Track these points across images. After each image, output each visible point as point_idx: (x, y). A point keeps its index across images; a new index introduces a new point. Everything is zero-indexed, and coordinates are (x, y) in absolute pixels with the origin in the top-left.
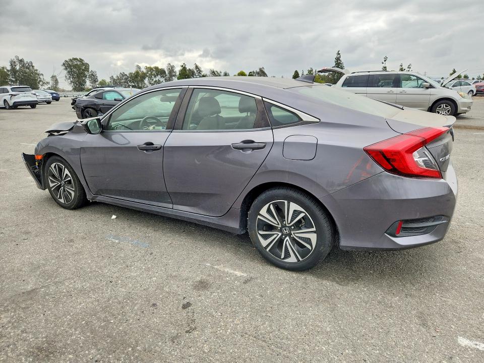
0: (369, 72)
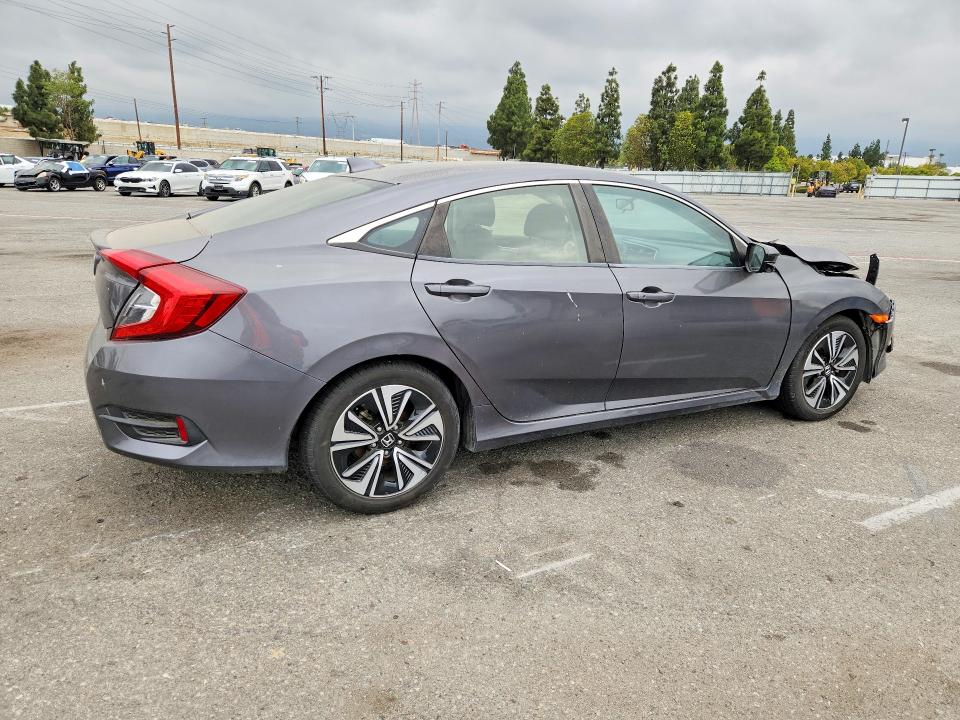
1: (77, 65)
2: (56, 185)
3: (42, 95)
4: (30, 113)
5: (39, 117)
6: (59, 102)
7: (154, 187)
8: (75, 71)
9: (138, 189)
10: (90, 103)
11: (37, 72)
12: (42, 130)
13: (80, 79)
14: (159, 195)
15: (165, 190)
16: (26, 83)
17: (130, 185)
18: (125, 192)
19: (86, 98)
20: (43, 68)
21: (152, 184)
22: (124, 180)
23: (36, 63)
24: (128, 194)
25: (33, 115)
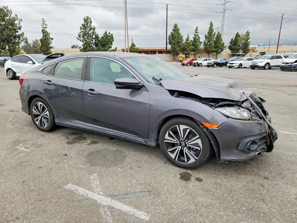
1: (249, 32)
2: (215, 66)
3: (237, 41)
4: (232, 46)
5: (234, 48)
6: (241, 43)
7: (237, 66)
8: (248, 33)
9: (232, 66)
10: (250, 42)
11: (237, 35)
12: (234, 51)
13: (249, 35)
14: (238, 68)
15: (240, 66)
16: (234, 38)
17: (231, 65)
18: (230, 67)
19: (249, 41)
20: (239, 34)
21: (236, 65)
22: (230, 64)
23: (238, 33)
24: (231, 68)
25: (233, 47)
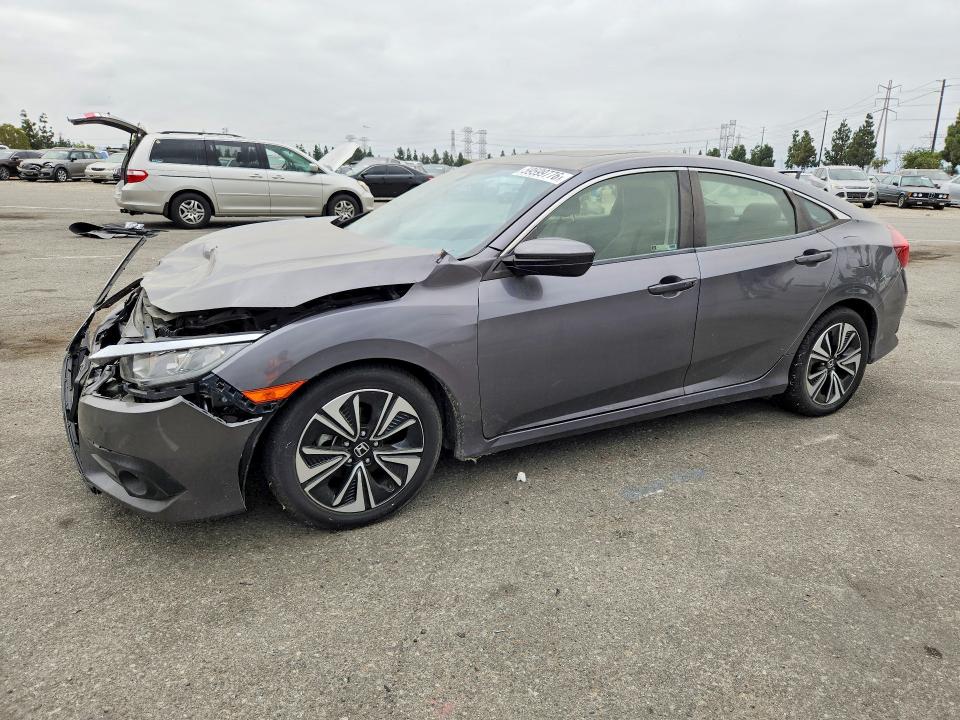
0: (200, 134)
